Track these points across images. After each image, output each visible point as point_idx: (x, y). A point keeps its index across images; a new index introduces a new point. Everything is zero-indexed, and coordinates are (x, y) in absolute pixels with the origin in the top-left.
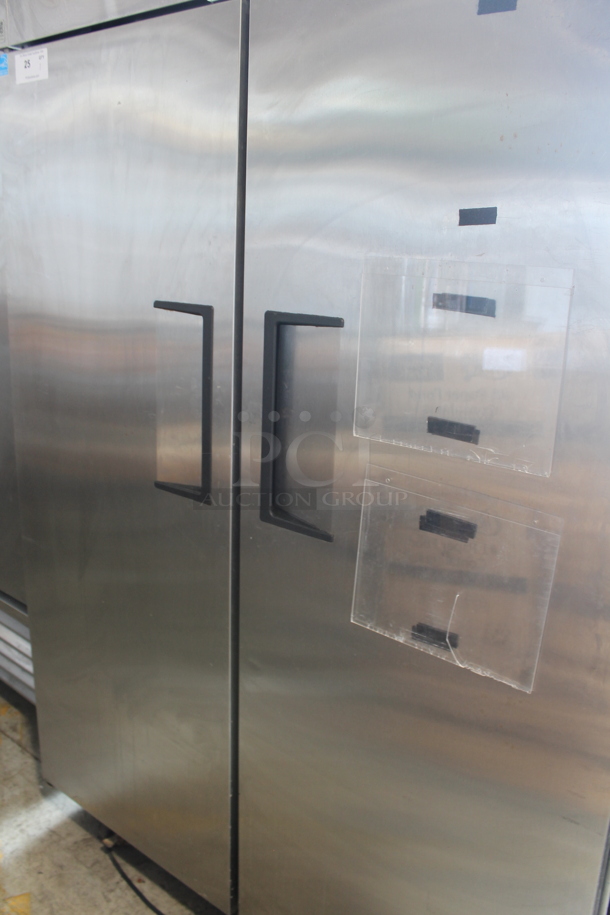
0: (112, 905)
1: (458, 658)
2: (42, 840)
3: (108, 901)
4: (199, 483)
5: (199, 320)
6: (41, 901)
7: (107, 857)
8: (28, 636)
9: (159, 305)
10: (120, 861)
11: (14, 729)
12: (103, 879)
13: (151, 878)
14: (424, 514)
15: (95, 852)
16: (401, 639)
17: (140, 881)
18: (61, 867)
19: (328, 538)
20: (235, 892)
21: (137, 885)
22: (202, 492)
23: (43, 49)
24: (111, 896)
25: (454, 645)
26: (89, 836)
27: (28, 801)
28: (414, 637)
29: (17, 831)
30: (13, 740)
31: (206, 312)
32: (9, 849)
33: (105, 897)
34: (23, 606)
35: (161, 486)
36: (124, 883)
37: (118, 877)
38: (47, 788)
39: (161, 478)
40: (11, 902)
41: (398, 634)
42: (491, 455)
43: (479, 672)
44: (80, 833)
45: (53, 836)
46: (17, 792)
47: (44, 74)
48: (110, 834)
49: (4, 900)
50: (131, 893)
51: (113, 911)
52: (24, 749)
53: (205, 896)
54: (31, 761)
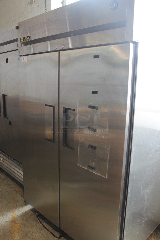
0: (37, 226)
1: (95, 172)
2: (24, 214)
3: (36, 226)
4: (53, 139)
5: (52, 108)
6: (23, 225)
7: (37, 218)
8: (22, 170)
9: (46, 105)
10: (39, 218)
11: (20, 192)
12: (35, 222)
13: (45, 222)
14: (88, 145)
15: (35, 216)
16: (86, 168)
17: (43, 222)
18: (27, 219)
19: (74, 149)
20: (60, 223)
21: (42, 223)
22: (53, 141)
23: (27, 57)
24: (37, 225)
25: (94, 169)
26: (33, 213)
27: (22, 206)
28: (88, 168)
29: (19, 211)
30: (20, 194)
31: (53, 107)
32: (17, 215)
33: (36, 225)
34: (21, 164)
35: (46, 139)
36: (40, 223)
37: (39, 221)
38: (26, 203)
39: (46, 138)
40: (17, 224)
41: (85, 167)
42: (98, 135)
43: (98, 174)
44: (32, 213)
45: (26, 213)
46: (20, 204)
47: (26, 61)
48: (38, 212)
49: (15, 224)
50: (41, 225)
51: (37, 228)
52: (22, 196)
53: (54, 224)
54: (23, 198)
